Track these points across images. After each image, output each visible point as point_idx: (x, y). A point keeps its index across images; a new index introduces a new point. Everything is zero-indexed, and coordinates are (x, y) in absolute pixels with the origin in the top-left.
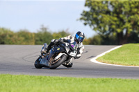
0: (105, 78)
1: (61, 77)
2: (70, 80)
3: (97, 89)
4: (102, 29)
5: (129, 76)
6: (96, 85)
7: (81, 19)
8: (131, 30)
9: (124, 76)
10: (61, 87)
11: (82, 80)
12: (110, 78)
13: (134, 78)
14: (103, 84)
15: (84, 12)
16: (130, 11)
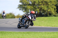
0: (28, 32)
1: (10, 32)
2: (14, 33)
3: (25, 36)
4: (27, 11)
5: (39, 31)
6: (25, 35)
7: (18, 8)
8: (39, 12)
9: (37, 31)
10: (10, 36)
11: (19, 33)
12: (30, 32)
13: (41, 32)
14: (27, 34)
15: (19, 5)
16: (39, 4)
